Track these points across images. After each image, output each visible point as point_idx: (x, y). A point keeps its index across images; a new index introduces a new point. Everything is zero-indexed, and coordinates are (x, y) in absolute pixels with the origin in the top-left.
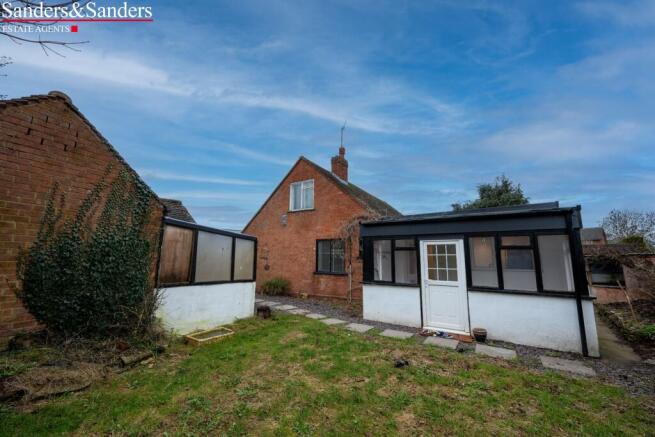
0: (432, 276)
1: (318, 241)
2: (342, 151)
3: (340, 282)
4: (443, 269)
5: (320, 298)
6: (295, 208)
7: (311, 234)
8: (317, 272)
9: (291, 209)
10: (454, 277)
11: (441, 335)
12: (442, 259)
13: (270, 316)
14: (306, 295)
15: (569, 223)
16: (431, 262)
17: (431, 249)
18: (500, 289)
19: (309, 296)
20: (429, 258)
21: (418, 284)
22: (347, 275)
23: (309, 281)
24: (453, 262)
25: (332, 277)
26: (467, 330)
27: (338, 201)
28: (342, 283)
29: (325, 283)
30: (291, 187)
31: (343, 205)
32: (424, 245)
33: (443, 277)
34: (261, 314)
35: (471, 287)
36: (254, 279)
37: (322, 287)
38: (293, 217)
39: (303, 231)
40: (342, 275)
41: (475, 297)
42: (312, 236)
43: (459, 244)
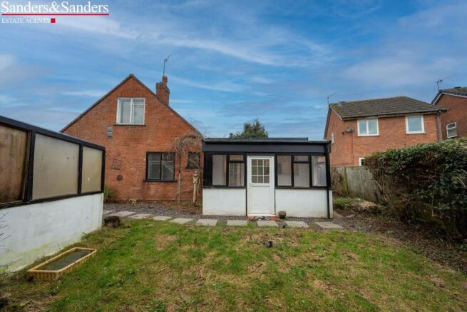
0: (254, 180)
1: (148, 154)
2: (165, 79)
3: (170, 187)
4: (261, 176)
5: (150, 202)
6: (122, 122)
7: (141, 146)
8: (147, 180)
9: (118, 122)
10: (267, 180)
11: (263, 218)
12: (261, 169)
13: (119, 225)
14: (134, 200)
15: (326, 149)
16: (254, 171)
17: (254, 162)
18: (292, 187)
19: (138, 201)
20: (253, 168)
21: (245, 187)
22: (176, 181)
23: (138, 188)
24: (267, 171)
25: (162, 184)
26: (273, 213)
27: (169, 121)
28: (172, 189)
29: (155, 189)
30: (118, 101)
31: (174, 124)
32: (249, 159)
33: (261, 181)
34: (110, 224)
35: (277, 186)
36: (102, 190)
37: (152, 192)
38: (120, 130)
39: (132, 144)
40: (171, 182)
41: (279, 192)
42: (142, 149)
43: (272, 159)
